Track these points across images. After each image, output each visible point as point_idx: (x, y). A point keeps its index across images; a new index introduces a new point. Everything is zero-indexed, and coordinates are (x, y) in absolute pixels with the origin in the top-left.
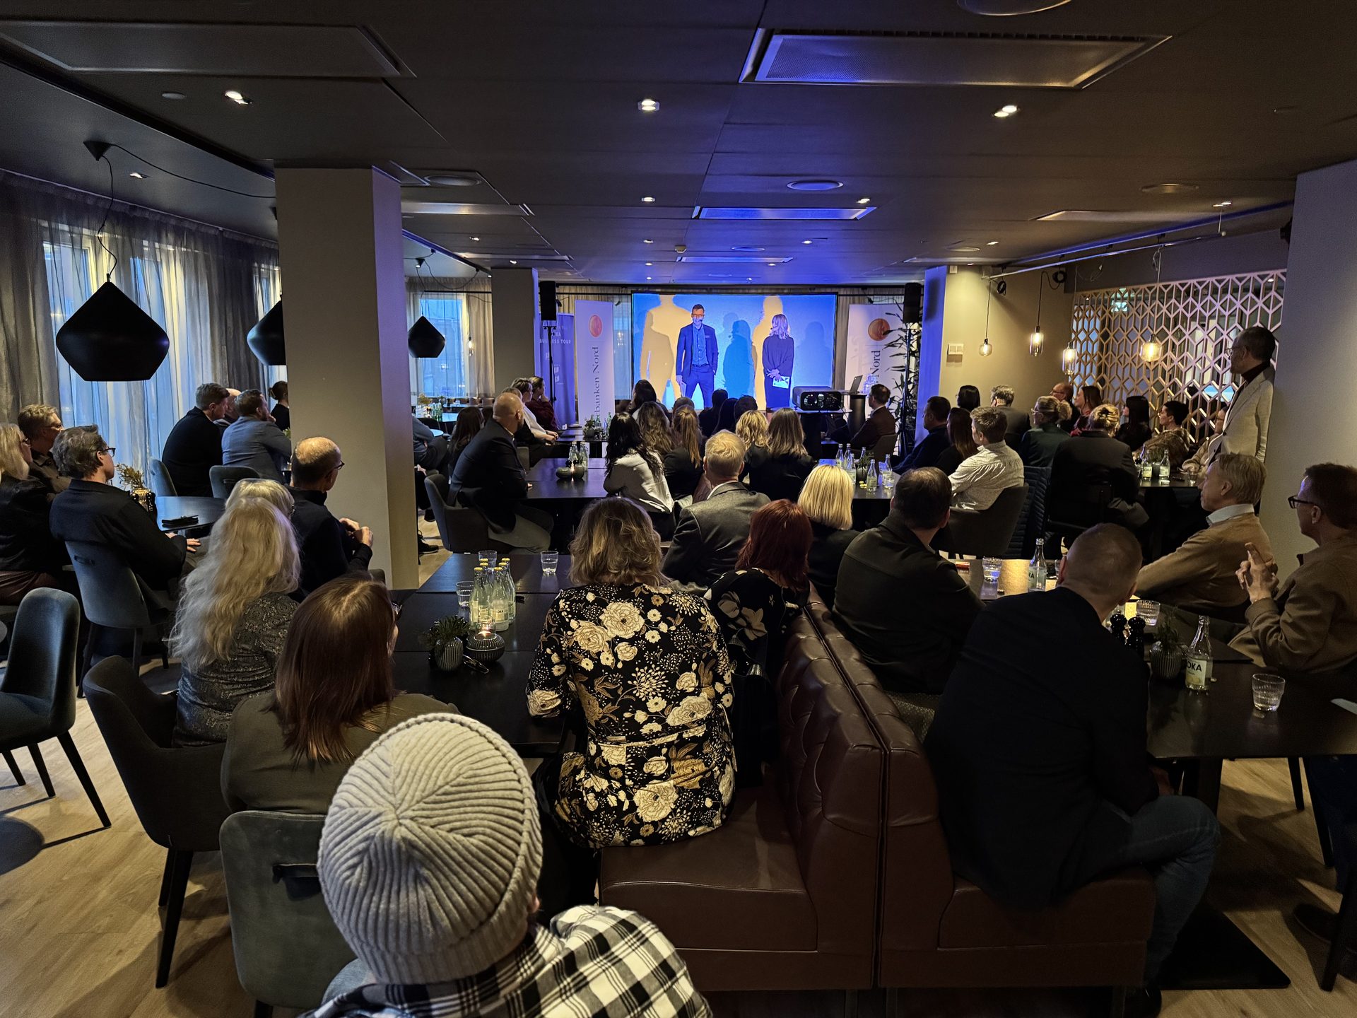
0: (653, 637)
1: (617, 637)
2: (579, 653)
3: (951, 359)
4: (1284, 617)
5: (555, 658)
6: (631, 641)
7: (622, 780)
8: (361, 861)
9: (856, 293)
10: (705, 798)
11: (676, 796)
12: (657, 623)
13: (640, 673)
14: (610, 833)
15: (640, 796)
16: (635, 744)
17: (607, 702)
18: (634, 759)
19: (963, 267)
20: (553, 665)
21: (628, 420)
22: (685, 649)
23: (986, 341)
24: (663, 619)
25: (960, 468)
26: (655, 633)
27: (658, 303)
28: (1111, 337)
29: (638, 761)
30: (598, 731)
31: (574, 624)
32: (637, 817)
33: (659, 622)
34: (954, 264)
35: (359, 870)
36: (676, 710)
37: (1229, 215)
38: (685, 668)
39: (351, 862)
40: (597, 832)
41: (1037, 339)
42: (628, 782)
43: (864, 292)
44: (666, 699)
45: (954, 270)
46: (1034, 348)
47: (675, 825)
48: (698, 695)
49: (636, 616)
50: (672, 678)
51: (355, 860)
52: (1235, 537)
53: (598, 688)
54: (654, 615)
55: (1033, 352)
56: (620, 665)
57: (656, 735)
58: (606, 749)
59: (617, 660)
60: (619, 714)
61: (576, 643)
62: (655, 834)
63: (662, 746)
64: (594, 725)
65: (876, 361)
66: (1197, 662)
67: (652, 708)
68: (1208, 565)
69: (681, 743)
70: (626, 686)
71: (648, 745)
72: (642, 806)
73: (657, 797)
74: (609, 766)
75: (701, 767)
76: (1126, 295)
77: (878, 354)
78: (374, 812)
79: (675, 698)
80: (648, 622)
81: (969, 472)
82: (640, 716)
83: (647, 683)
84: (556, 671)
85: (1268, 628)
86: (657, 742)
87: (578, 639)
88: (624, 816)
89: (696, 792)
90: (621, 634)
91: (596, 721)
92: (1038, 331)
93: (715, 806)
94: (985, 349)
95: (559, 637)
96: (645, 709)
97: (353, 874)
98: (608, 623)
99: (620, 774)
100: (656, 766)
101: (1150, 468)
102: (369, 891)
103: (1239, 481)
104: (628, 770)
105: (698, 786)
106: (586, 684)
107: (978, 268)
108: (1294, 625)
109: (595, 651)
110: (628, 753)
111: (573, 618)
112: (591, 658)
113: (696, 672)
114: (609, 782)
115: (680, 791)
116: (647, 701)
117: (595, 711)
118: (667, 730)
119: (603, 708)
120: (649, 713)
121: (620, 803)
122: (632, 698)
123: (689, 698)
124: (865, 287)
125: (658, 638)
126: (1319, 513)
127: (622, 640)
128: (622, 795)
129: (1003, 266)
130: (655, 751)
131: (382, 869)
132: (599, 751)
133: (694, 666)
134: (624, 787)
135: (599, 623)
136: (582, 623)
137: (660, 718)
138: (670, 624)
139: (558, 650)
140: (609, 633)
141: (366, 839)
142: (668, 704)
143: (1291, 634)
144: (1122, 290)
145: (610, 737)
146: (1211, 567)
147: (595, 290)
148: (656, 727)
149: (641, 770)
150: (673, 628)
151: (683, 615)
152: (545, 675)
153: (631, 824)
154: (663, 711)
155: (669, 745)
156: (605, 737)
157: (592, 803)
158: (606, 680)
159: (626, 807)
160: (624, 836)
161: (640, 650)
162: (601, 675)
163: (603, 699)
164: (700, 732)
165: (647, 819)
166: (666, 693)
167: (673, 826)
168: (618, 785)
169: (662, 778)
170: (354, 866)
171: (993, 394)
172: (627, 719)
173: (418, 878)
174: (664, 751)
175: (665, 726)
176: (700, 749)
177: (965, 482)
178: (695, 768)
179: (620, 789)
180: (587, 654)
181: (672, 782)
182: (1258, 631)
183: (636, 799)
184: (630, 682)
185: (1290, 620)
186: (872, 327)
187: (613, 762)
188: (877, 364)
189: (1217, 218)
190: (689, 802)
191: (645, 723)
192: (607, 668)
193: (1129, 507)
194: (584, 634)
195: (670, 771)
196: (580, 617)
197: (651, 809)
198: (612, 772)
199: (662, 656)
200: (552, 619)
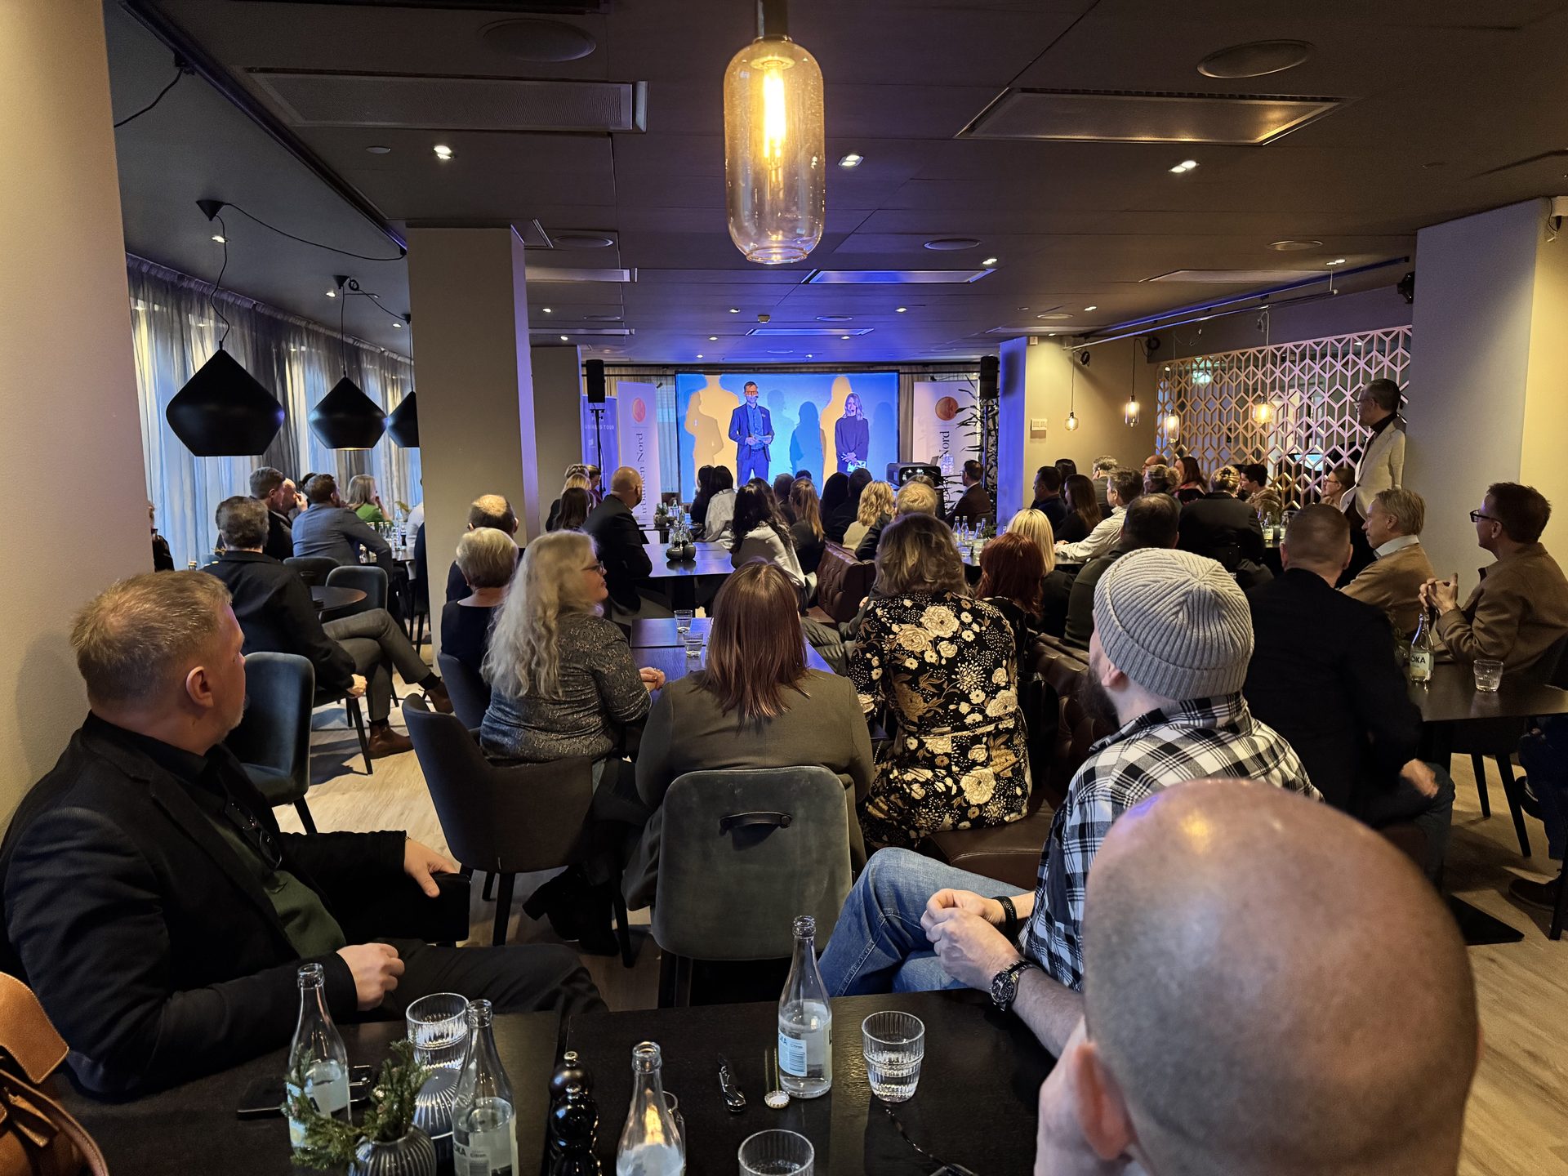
0: (968, 636)
1: (938, 637)
2: (903, 654)
3: (1035, 435)
4: (1476, 623)
5: (875, 662)
6: (951, 640)
7: (948, 768)
8: (1182, 609)
9: (914, 371)
10: (1016, 786)
11: (995, 783)
12: (970, 624)
13: (961, 667)
14: (939, 817)
15: (966, 781)
16: (960, 734)
17: (932, 696)
18: (960, 747)
19: (1043, 337)
20: (873, 668)
21: (757, 491)
22: (996, 647)
23: (1072, 414)
24: (974, 620)
25: (1095, 531)
26: (970, 632)
27: (704, 384)
28: (1188, 407)
29: (963, 748)
30: (919, 726)
31: (895, 628)
32: (965, 800)
33: (971, 623)
34: (1034, 335)
35: (1181, 615)
36: (993, 702)
37: (1340, 274)
38: (998, 664)
39: (1175, 610)
40: (924, 818)
41: (1132, 408)
42: (955, 769)
43: (927, 369)
44: (985, 692)
45: (1034, 341)
46: (1130, 420)
47: (995, 809)
48: (1009, 689)
49: (952, 617)
50: (989, 673)
51: (1178, 608)
52: (1406, 566)
53: (922, 685)
54: (966, 617)
55: (1129, 423)
56: (944, 662)
57: (977, 725)
58: (930, 741)
59: (941, 658)
60: (944, 706)
61: (900, 645)
62: (980, 816)
63: (983, 734)
64: (916, 720)
65: (946, 442)
66: (1420, 655)
67: (975, 701)
68: (1384, 594)
69: (997, 734)
70: (951, 681)
71: (971, 734)
72: (968, 790)
73: (980, 782)
74: (934, 756)
75: (1012, 759)
76: (1202, 365)
77: (946, 435)
78: (1182, 580)
79: (992, 691)
80: (962, 623)
81: (1105, 534)
82: (964, 708)
83: (968, 677)
84: (876, 674)
85: (1461, 636)
86: (979, 731)
87: (901, 641)
88: (952, 800)
89: (1009, 779)
90: (941, 634)
91: (920, 718)
92: (1133, 400)
93: (1024, 795)
94: (1072, 423)
95: (879, 642)
96: (968, 701)
97: (1177, 617)
98: (928, 624)
99: (946, 761)
100: (978, 753)
101: (1271, 530)
102: (1190, 627)
103: (1404, 513)
104: (955, 757)
105: (1010, 775)
106: (909, 683)
107: (1059, 339)
108: (1485, 630)
109: (919, 650)
110: (953, 742)
111: (894, 622)
112: (916, 658)
113: (1006, 668)
114: (933, 771)
115: (997, 776)
116: (969, 693)
117: (918, 706)
118: (987, 720)
119: (927, 702)
120: (971, 704)
121: (949, 789)
122: (956, 690)
123: (1002, 691)
124: (926, 364)
125: (972, 637)
126: (1499, 528)
127: (943, 639)
128: (949, 781)
129: (1086, 336)
130: (976, 740)
131: (1196, 612)
132: (922, 744)
133: (1004, 662)
134: (950, 774)
135: (920, 625)
136: (903, 626)
137: (980, 709)
138: (981, 625)
139: (880, 653)
140: (931, 634)
141: (1184, 594)
142: (987, 696)
143: (1485, 638)
144: (1198, 359)
145: (936, 730)
146: (1386, 596)
147: (630, 371)
148: (978, 717)
149: (966, 756)
150: (984, 628)
151: (989, 617)
152: (864, 679)
153: (960, 807)
154: (983, 703)
155: (989, 734)
156: (929, 731)
157: (918, 792)
158: (931, 676)
159: (954, 792)
160: (953, 818)
161: (959, 647)
162: (927, 671)
163: (928, 694)
164: (1010, 724)
165: (973, 802)
166: (985, 686)
167: (994, 811)
168: (944, 772)
169: (984, 764)
170: (1177, 613)
171: (1095, 465)
172: (952, 711)
173: (1221, 617)
174: (985, 739)
175: (985, 716)
176: (1011, 740)
177: (1102, 545)
178: (1008, 758)
179: (946, 777)
180: (911, 654)
181: (991, 769)
182: (1451, 640)
183: (962, 784)
184: (953, 677)
185: (1482, 626)
186: (939, 406)
187: (938, 751)
188: (946, 446)
189: (1328, 277)
190: (1005, 786)
191: (969, 713)
192: (931, 665)
193: (1257, 568)
194: (906, 636)
195: (989, 758)
196: (901, 621)
197: (976, 793)
198: (938, 761)
199: (978, 653)
200: (871, 627)
